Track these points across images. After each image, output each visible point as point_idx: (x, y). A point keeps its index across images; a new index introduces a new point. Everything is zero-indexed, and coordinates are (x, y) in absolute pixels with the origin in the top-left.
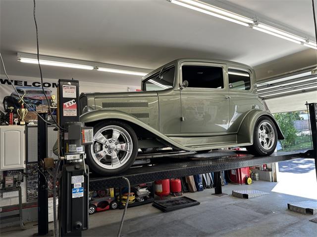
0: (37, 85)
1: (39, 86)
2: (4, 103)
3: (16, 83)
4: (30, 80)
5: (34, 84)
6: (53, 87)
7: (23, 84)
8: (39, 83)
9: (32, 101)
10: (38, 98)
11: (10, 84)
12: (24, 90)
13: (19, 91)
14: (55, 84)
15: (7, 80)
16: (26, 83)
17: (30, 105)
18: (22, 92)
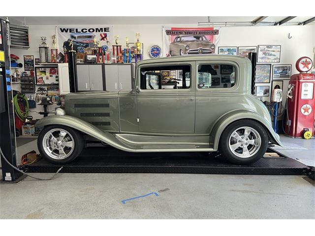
0: (84, 31)
1: (86, 32)
2: (64, 47)
3: (71, 31)
4: (80, 27)
5: (82, 30)
6: (96, 32)
7: (75, 30)
8: (86, 29)
9: (82, 44)
10: (86, 42)
11: (66, 31)
12: (76, 36)
13: (72, 37)
14: (98, 29)
15: (64, 29)
16: (77, 30)
17: (80, 47)
18: (75, 38)
